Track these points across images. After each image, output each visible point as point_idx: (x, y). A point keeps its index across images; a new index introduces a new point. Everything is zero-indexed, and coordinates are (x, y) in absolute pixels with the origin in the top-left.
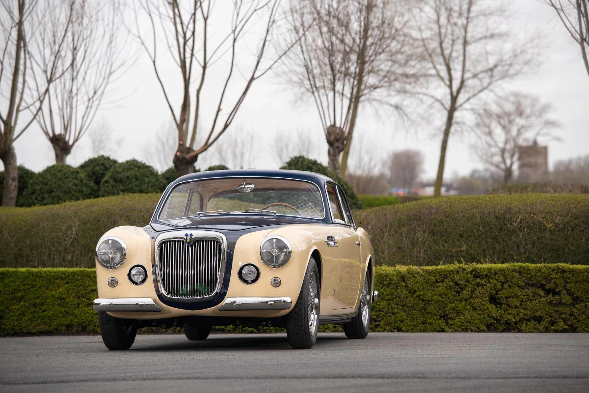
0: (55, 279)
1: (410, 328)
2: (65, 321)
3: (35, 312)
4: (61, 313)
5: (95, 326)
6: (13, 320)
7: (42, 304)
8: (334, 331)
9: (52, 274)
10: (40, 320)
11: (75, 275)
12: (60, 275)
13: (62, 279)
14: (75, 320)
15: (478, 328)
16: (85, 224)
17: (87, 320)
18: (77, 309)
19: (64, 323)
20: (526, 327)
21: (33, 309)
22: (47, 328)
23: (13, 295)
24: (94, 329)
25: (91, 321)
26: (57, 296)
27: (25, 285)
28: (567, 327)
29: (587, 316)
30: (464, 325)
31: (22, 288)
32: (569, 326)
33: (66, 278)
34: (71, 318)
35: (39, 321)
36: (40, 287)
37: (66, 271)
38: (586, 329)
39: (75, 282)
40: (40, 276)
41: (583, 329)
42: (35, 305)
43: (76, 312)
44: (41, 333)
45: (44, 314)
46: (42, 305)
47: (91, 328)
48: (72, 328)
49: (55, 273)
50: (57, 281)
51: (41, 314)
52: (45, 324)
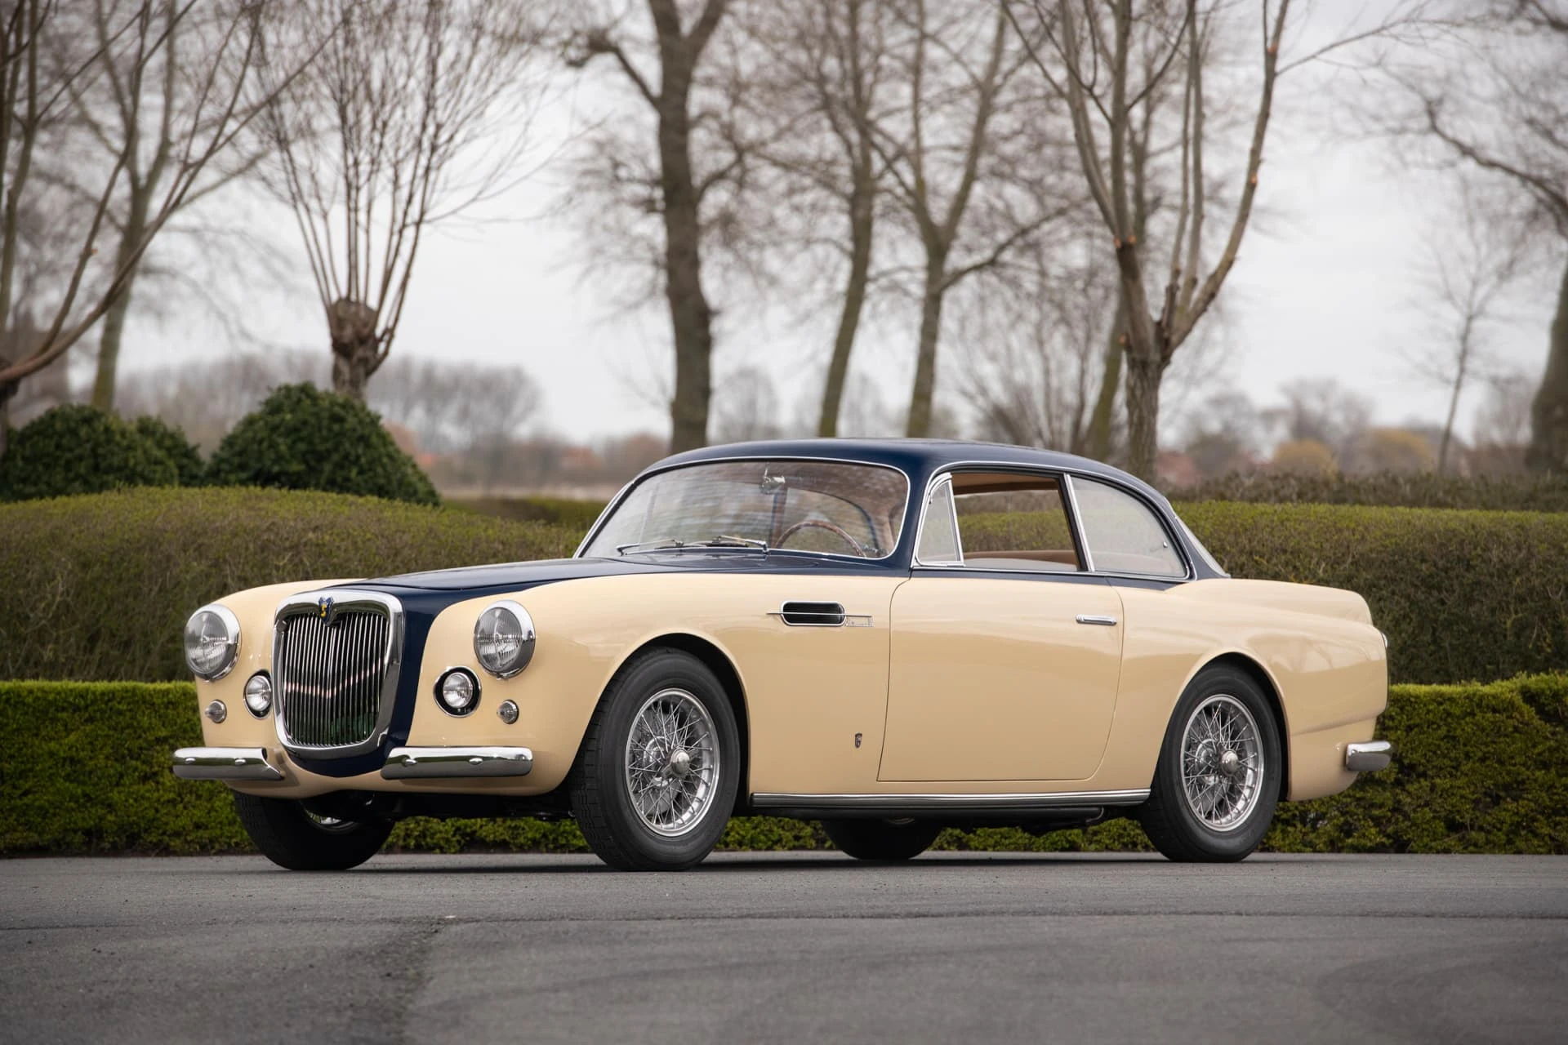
0: (57, 710)
2: (84, 819)
4: (73, 798)
5: (164, 833)
7: (23, 775)
8: (794, 848)
9: (51, 697)
10: (14, 816)
11: (109, 701)
12: (71, 699)
13: (77, 709)
14: (111, 818)
17: (143, 818)
18: (116, 789)
19: (80, 824)
22: (34, 837)
24: (161, 841)
25: (154, 819)
26: (62, 754)
30: (1129, 835)
33: (87, 707)
34: (101, 812)
35: (11, 820)
36: (18, 730)
37: (87, 690)
39: (110, 717)
40: (17, 703)
43: (115, 796)
45: (27, 800)
46: (20, 777)
47: (153, 838)
48: (100, 838)
49: (59, 693)
50: (64, 715)
51: (19, 802)
52: (29, 826)
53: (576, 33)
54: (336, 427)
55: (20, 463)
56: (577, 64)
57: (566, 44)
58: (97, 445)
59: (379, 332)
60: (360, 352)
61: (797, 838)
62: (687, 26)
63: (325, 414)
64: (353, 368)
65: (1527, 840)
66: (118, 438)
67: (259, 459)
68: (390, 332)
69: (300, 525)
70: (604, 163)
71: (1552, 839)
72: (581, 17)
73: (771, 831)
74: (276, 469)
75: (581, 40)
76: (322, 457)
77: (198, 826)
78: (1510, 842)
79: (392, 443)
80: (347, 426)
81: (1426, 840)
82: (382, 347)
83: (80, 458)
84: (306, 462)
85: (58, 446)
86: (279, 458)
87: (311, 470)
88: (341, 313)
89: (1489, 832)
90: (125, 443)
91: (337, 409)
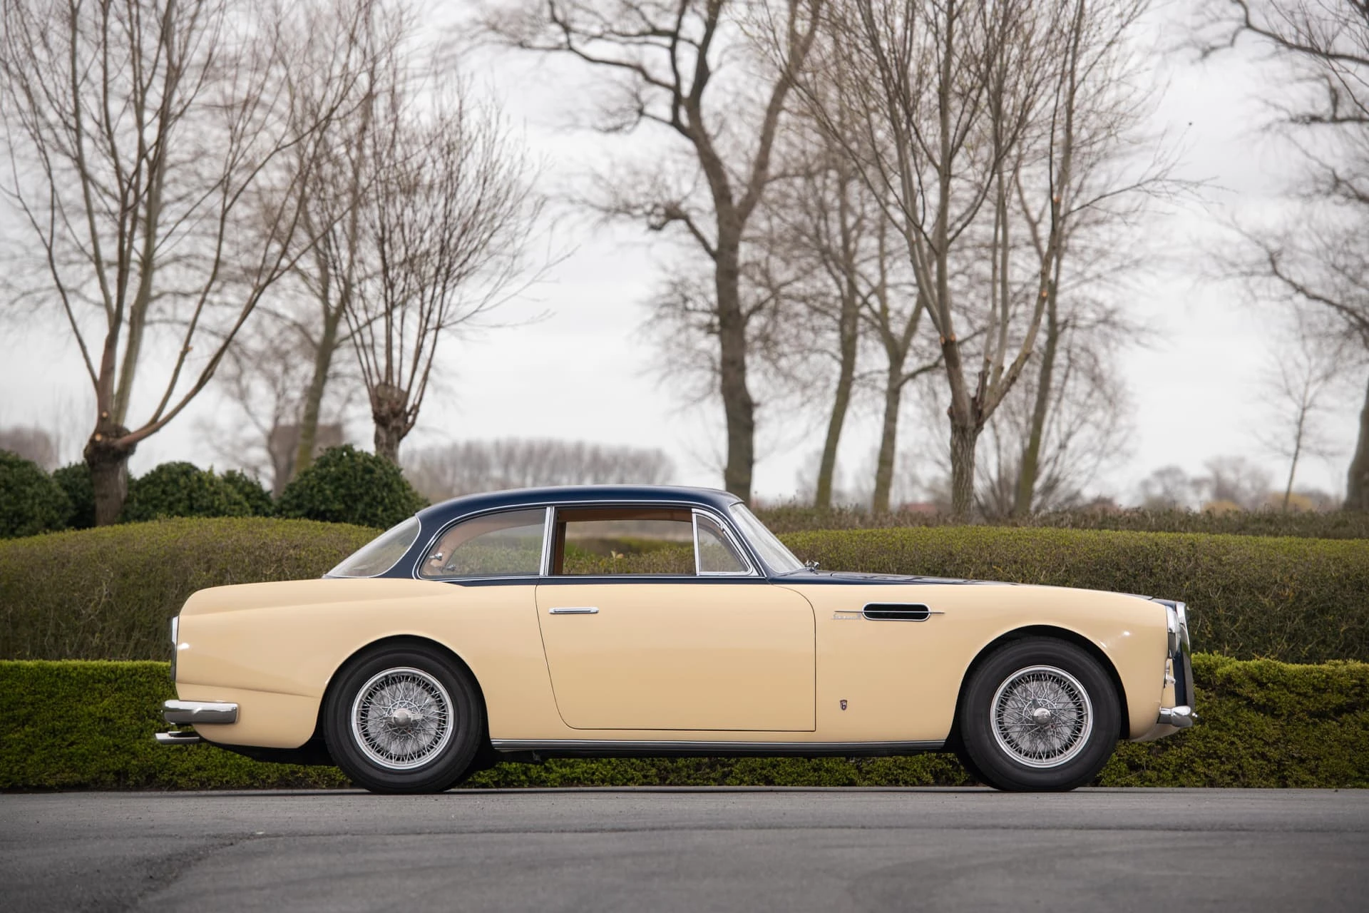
0: (94, 682)
1: (790, 779)
2: (114, 763)
3: (53, 745)
4: (106, 747)
5: (173, 774)
6: (9, 762)
7: (69, 730)
8: (643, 784)
9: (90, 672)
10: (63, 761)
11: (134, 675)
12: (105, 674)
13: (109, 681)
14: (134, 762)
15: (919, 779)
16: (125, 575)
19: (111, 767)
21: (50, 741)
22: (77, 777)
23: (11, 714)
24: (171, 780)
26: (98, 715)
27: (35, 693)
31: (29, 699)
33: (116, 680)
34: (127, 758)
35: (60, 764)
36: (66, 697)
37: (117, 667)
38: (1118, 780)
39: (134, 687)
40: (64, 677)
41: (1112, 781)
42: (53, 732)
43: (137, 745)
44: (64, 788)
45: (72, 749)
47: (166, 778)
48: (127, 778)
49: (96, 670)
50: (100, 686)
51: (66, 751)
52: (74, 769)
53: (656, 206)
54: (367, 477)
55: (136, 505)
56: (656, 228)
57: (648, 214)
58: (192, 491)
59: (408, 409)
60: (394, 423)
61: (645, 777)
62: (737, 199)
63: (360, 468)
64: (388, 434)
65: (1188, 777)
66: (207, 485)
67: (311, 501)
68: (416, 408)
69: (285, 544)
70: (676, 298)
71: (1207, 776)
72: (660, 194)
73: (626, 771)
74: (323, 508)
75: (661, 211)
76: (356, 499)
77: (198, 768)
78: (1175, 778)
79: (410, 489)
80: (375, 476)
81: (1113, 777)
82: (410, 418)
83: (180, 501)
84: (345, 503)
85: (164, 492)
86: (326, 500)
87: (349, 508)
88: (380, 395)
89: (1160, 771)
90: (212, 489)
91: (368, 463)
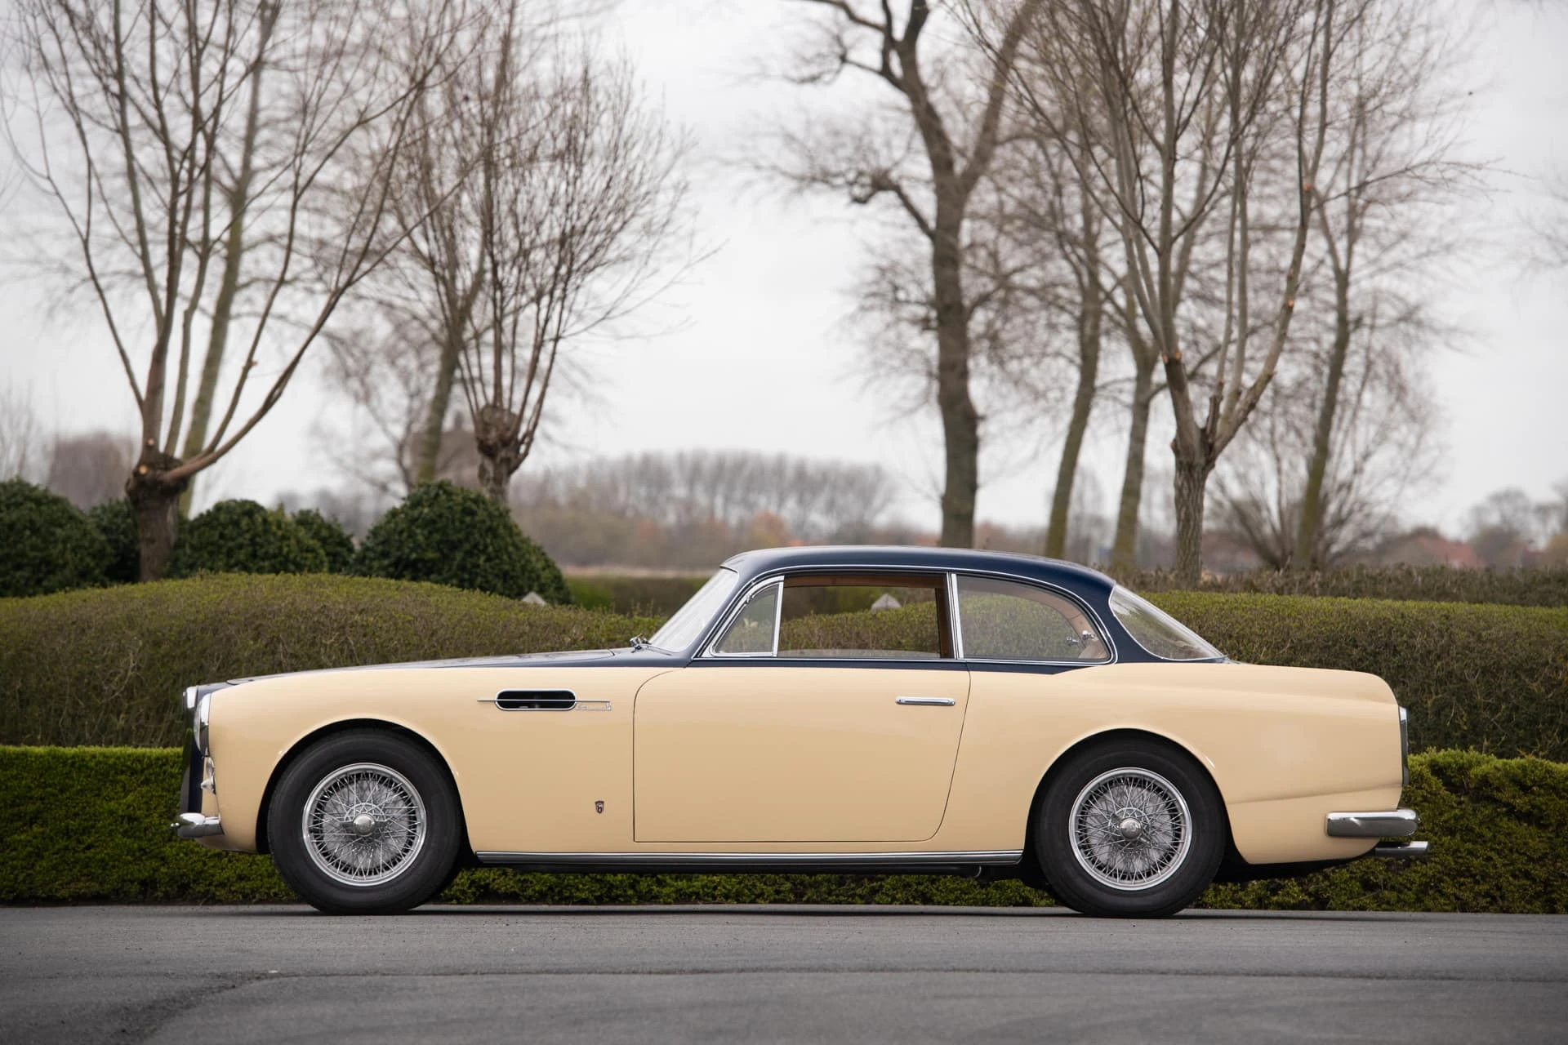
0: (116, 773)
1: (952, 897)
2: (140, 871)
3: (66, 848)
4: (130, 852)
5: (210, 884)
6: (14, 868)
7: (85, 831)
9: (111, 761)
10: (78, 867)
11: (164, 764)
12: (129, 763)
13: (134, 772)
14: (164, 870)
17: (193, 870)
18: (168, 845)
19: (136, 875)
20: (1215, 896)
21: (63, 843)
22: (95, 887)
23: (16, 810)
24: (208, 891)
25: (202, 872)
26: (120, 813)
27: (45, 786)
28: (1306, 898)
29: (1352, 872)
31: (37, 793)
32: (1310, 895)
33: (142, 771)
34: (155, 864)
35: (75, 871)
36: (81, 792)
37: (144, 755)
38: (1350, 902)
39: (164, 780)
40: (81, 766)
41: (1343, 903)
42: (67, 833)
44: (79, 900)
45: (89, 854)
46: (83, 833)
47: (201, 888)
48: (155, 889)
50: (123, 777)
51: (82, 855)
52: (91, 877)
77: (241, 878)
